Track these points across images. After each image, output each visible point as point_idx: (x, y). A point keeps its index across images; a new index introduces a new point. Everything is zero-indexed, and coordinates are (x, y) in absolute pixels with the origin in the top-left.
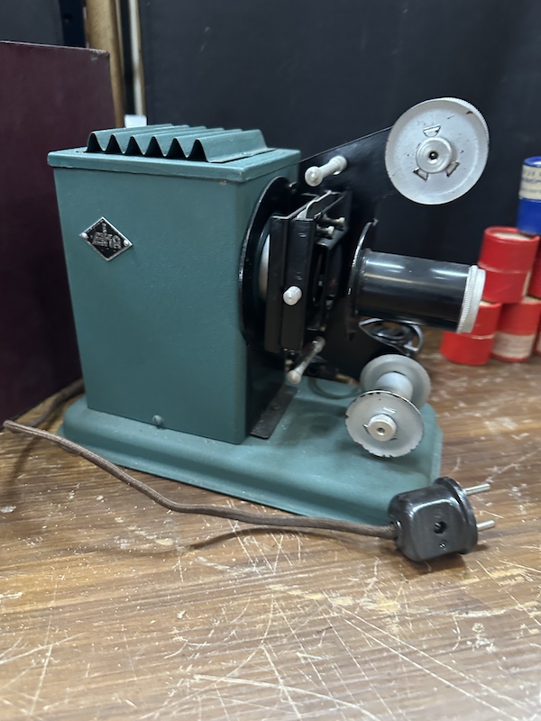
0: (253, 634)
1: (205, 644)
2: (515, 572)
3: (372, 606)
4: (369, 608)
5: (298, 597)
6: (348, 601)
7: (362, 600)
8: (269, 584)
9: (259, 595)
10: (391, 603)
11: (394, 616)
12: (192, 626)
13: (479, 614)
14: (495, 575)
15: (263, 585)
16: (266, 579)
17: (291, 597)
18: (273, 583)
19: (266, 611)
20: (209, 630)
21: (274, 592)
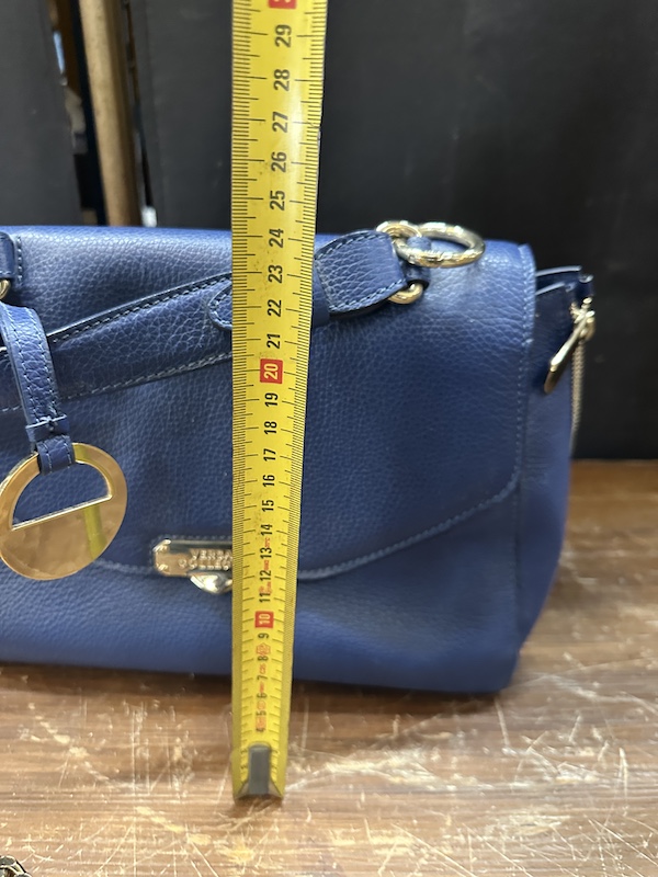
0: (97, 857)
1: (49, 859)
2: (400, 841)
3: (226, 851)
4: (222, 852)
5: (159, 826)
6: (205, 841)
7: (219, 842)
8: (137, 805)
9: (123, 815)
10: (247, 851)
11: (242, 867)
12: (46, 836)
15: (130, 805)
16: (138, 798)
17: (152, 824)
18: (142, 805)
19: (120, 835)
20: (59, 844)
21: (138, 815)
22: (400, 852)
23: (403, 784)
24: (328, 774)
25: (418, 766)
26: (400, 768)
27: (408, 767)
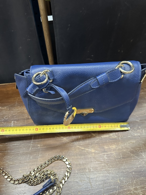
2: (114, 146)
3: (91, 151)
5: (81, 148)
6: (88, 150)
13: (106, 153)
14: (111, 147)
15: (75, 146)
21: (77, 147)
22: (114, 148)
23: (113, 138)
24: (102, 138)
25: (114, 135)
26: (112, 136)
27: (113, 136)
